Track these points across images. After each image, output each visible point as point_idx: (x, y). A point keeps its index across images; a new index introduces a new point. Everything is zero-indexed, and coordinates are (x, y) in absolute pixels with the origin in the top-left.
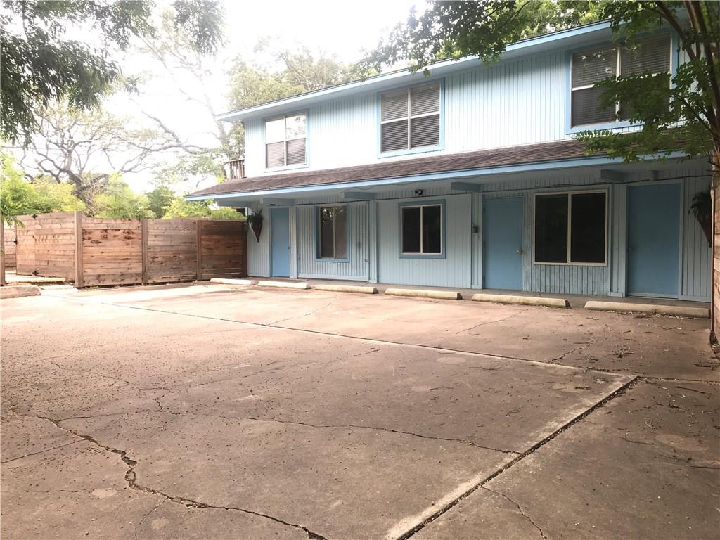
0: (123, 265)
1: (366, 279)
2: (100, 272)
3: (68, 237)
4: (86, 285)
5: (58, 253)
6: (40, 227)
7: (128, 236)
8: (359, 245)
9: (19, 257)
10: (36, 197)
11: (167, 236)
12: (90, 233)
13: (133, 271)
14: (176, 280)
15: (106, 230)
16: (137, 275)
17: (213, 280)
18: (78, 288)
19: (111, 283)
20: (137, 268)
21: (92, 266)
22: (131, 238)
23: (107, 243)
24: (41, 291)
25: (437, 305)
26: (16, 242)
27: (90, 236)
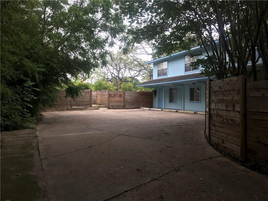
0: (119, 103)
1: (181, 109)
2: (113, 105)
3: (106, 96)
4: (110, 108)
5: (104, 100)
6: (101, 93)
7: (120, 96)
8: (179, 99)
9: (97, 101)
10: (104, 86)
11: (130, 96)
12: (111, 95)
13: (121, 105)
14: (132, 108)
15: (115, 94)
16: (122, 106)
17: (141, 108)
18: (108, 108)
19: (116, 108)
20: (122, 104)
21: (111, 103)
22: (121, 96)
23: (115, 97)
24: (99, 109)
25: (187, 115)
26: (97, 97)
27: (111, 96)
